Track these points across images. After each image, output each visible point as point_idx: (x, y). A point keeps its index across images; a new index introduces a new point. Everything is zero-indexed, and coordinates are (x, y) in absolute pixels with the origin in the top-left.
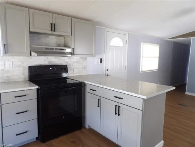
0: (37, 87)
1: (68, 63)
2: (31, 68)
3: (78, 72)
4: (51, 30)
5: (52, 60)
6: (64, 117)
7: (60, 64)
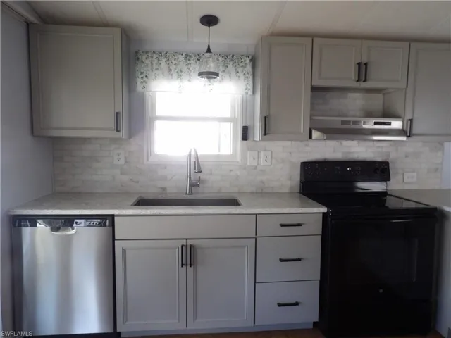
0: (324, 210)
1: (389, 156)
2: (308, 167)
3: (415, 180)
4: (357, 79)
5: (353, 150)
6: (381, 291)
7: (368, 159)
